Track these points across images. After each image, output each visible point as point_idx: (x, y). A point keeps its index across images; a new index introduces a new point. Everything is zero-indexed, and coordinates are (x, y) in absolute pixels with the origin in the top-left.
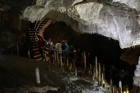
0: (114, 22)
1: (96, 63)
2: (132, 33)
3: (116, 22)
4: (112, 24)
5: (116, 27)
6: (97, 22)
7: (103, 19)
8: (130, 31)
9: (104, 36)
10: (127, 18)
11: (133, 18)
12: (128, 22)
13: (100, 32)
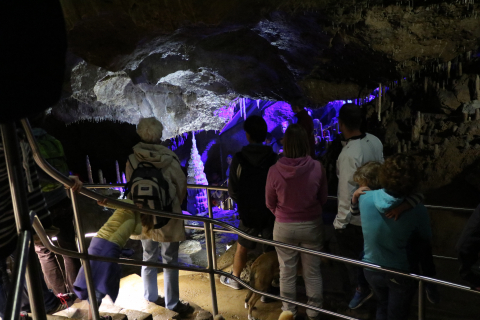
0: (147, 102)
1: (118, 173)
2: (176, 115)
3: (150, 102)
4: (144, 104)
5: (151, 109)
6: (121, 103)
7: (131, 98)
8: (173, 114)
9: (126, 123)
10: (167, 95)
11: (176, 95)
12: (169, 101)
13: (122, 118)
